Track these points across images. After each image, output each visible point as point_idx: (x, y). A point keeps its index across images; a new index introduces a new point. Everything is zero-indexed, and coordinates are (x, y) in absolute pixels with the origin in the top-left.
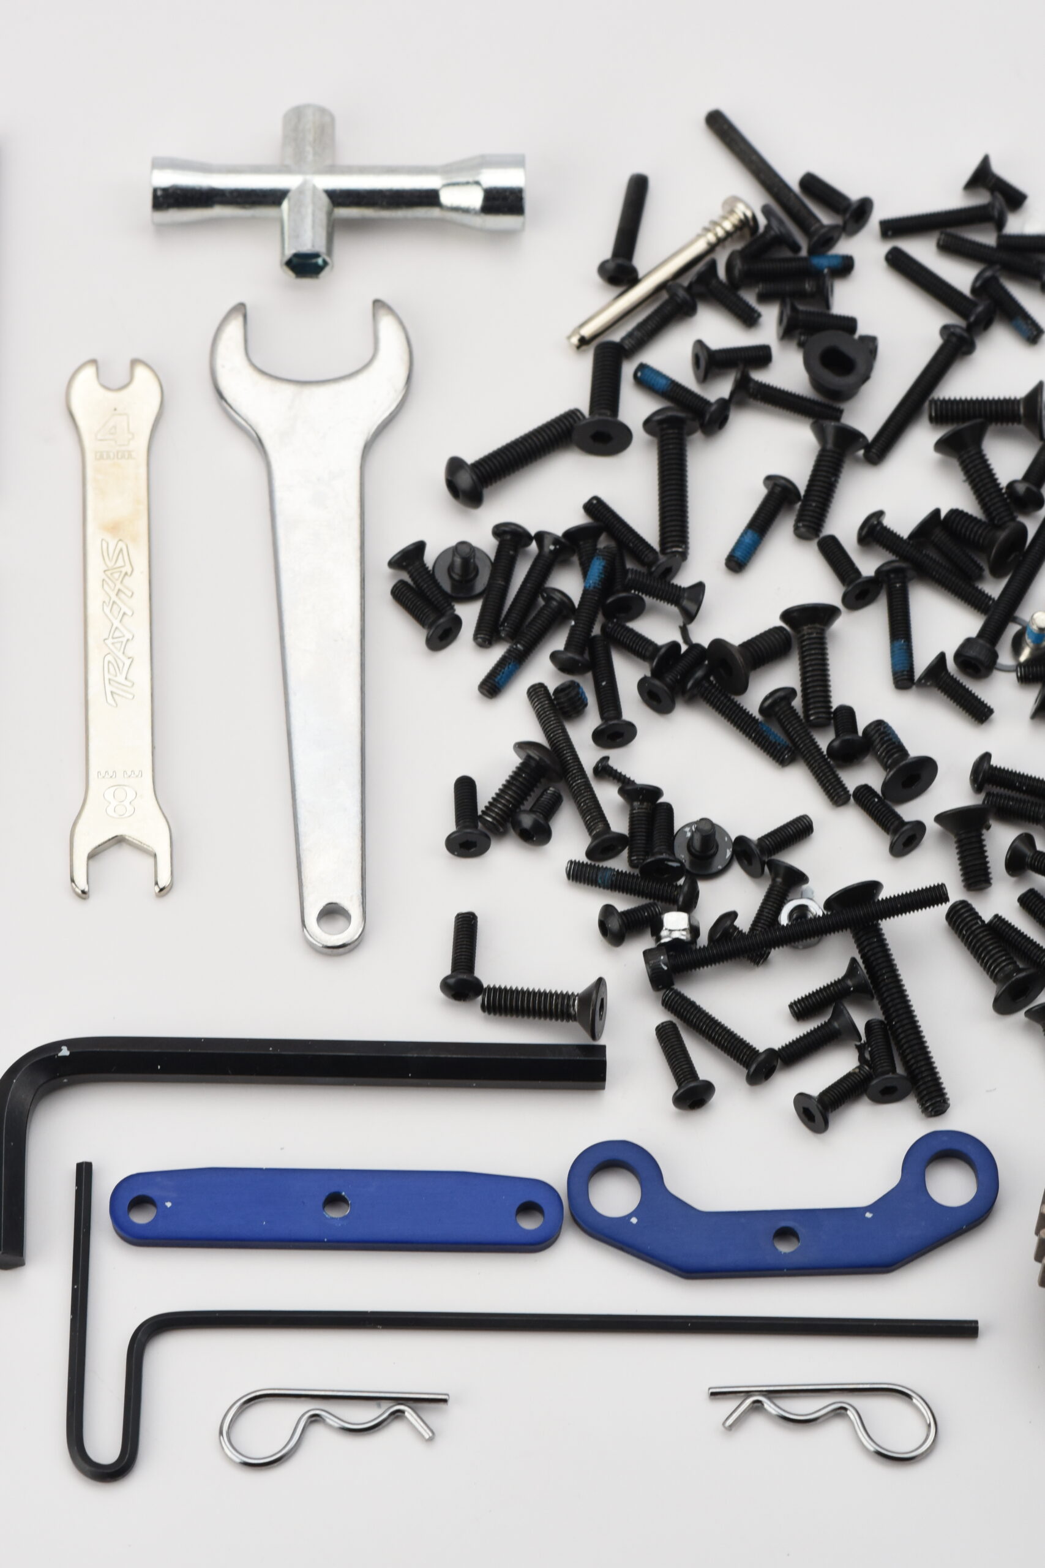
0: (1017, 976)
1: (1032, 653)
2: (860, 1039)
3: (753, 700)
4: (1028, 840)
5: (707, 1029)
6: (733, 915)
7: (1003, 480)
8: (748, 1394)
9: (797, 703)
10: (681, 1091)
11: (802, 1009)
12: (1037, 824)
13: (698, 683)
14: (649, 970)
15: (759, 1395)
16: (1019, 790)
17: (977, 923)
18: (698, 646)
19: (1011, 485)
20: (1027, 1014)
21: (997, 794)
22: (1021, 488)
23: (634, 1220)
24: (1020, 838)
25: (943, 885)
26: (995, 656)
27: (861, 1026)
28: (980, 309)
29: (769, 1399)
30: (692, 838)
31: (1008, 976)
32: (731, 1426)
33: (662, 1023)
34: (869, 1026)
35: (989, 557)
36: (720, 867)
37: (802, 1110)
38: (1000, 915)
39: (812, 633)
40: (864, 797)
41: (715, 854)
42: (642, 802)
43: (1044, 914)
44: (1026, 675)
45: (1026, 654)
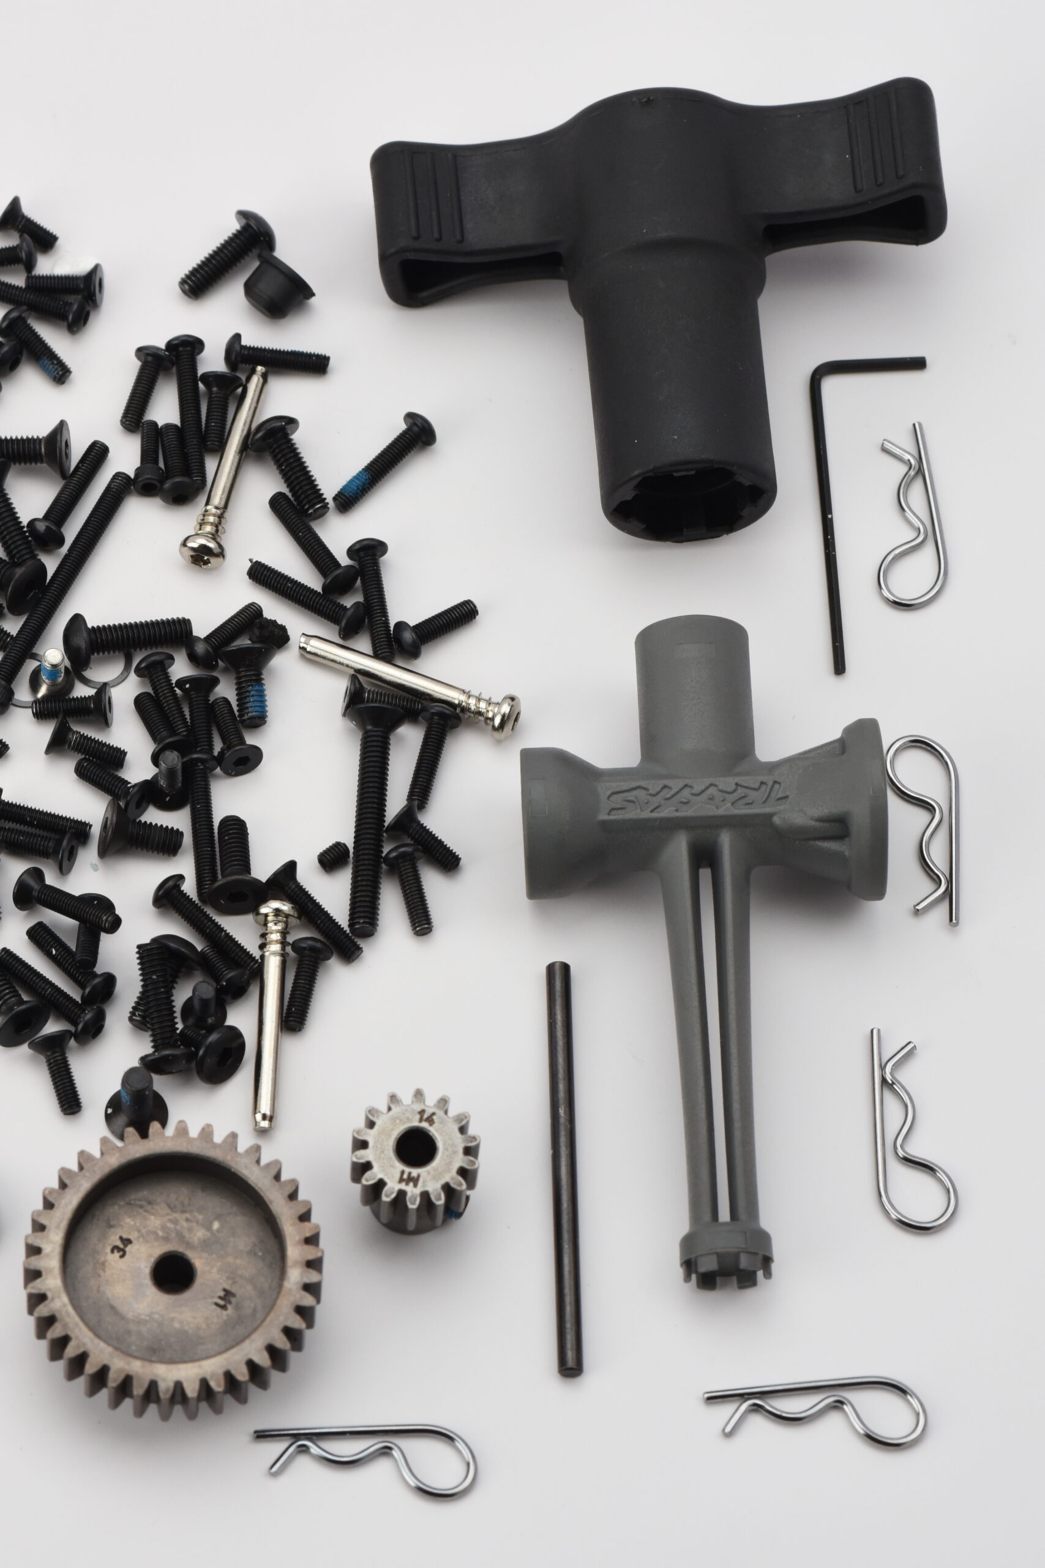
0: (17, 1009)
1: (48, 689)
4: (38, 874)
7: (25, 519)
12: (47, 859)
19: (32, 523)
20: (31, 1046)
21: (9, 828)
22: (41, 527)
24: (27, 872)
26: (11, 693)
28: (5, 349)
31: (11, 1009)
35: (6, 595)
38: (8, 948)
43: (52, 947)
44: (42, 712)
45: (43, 691)
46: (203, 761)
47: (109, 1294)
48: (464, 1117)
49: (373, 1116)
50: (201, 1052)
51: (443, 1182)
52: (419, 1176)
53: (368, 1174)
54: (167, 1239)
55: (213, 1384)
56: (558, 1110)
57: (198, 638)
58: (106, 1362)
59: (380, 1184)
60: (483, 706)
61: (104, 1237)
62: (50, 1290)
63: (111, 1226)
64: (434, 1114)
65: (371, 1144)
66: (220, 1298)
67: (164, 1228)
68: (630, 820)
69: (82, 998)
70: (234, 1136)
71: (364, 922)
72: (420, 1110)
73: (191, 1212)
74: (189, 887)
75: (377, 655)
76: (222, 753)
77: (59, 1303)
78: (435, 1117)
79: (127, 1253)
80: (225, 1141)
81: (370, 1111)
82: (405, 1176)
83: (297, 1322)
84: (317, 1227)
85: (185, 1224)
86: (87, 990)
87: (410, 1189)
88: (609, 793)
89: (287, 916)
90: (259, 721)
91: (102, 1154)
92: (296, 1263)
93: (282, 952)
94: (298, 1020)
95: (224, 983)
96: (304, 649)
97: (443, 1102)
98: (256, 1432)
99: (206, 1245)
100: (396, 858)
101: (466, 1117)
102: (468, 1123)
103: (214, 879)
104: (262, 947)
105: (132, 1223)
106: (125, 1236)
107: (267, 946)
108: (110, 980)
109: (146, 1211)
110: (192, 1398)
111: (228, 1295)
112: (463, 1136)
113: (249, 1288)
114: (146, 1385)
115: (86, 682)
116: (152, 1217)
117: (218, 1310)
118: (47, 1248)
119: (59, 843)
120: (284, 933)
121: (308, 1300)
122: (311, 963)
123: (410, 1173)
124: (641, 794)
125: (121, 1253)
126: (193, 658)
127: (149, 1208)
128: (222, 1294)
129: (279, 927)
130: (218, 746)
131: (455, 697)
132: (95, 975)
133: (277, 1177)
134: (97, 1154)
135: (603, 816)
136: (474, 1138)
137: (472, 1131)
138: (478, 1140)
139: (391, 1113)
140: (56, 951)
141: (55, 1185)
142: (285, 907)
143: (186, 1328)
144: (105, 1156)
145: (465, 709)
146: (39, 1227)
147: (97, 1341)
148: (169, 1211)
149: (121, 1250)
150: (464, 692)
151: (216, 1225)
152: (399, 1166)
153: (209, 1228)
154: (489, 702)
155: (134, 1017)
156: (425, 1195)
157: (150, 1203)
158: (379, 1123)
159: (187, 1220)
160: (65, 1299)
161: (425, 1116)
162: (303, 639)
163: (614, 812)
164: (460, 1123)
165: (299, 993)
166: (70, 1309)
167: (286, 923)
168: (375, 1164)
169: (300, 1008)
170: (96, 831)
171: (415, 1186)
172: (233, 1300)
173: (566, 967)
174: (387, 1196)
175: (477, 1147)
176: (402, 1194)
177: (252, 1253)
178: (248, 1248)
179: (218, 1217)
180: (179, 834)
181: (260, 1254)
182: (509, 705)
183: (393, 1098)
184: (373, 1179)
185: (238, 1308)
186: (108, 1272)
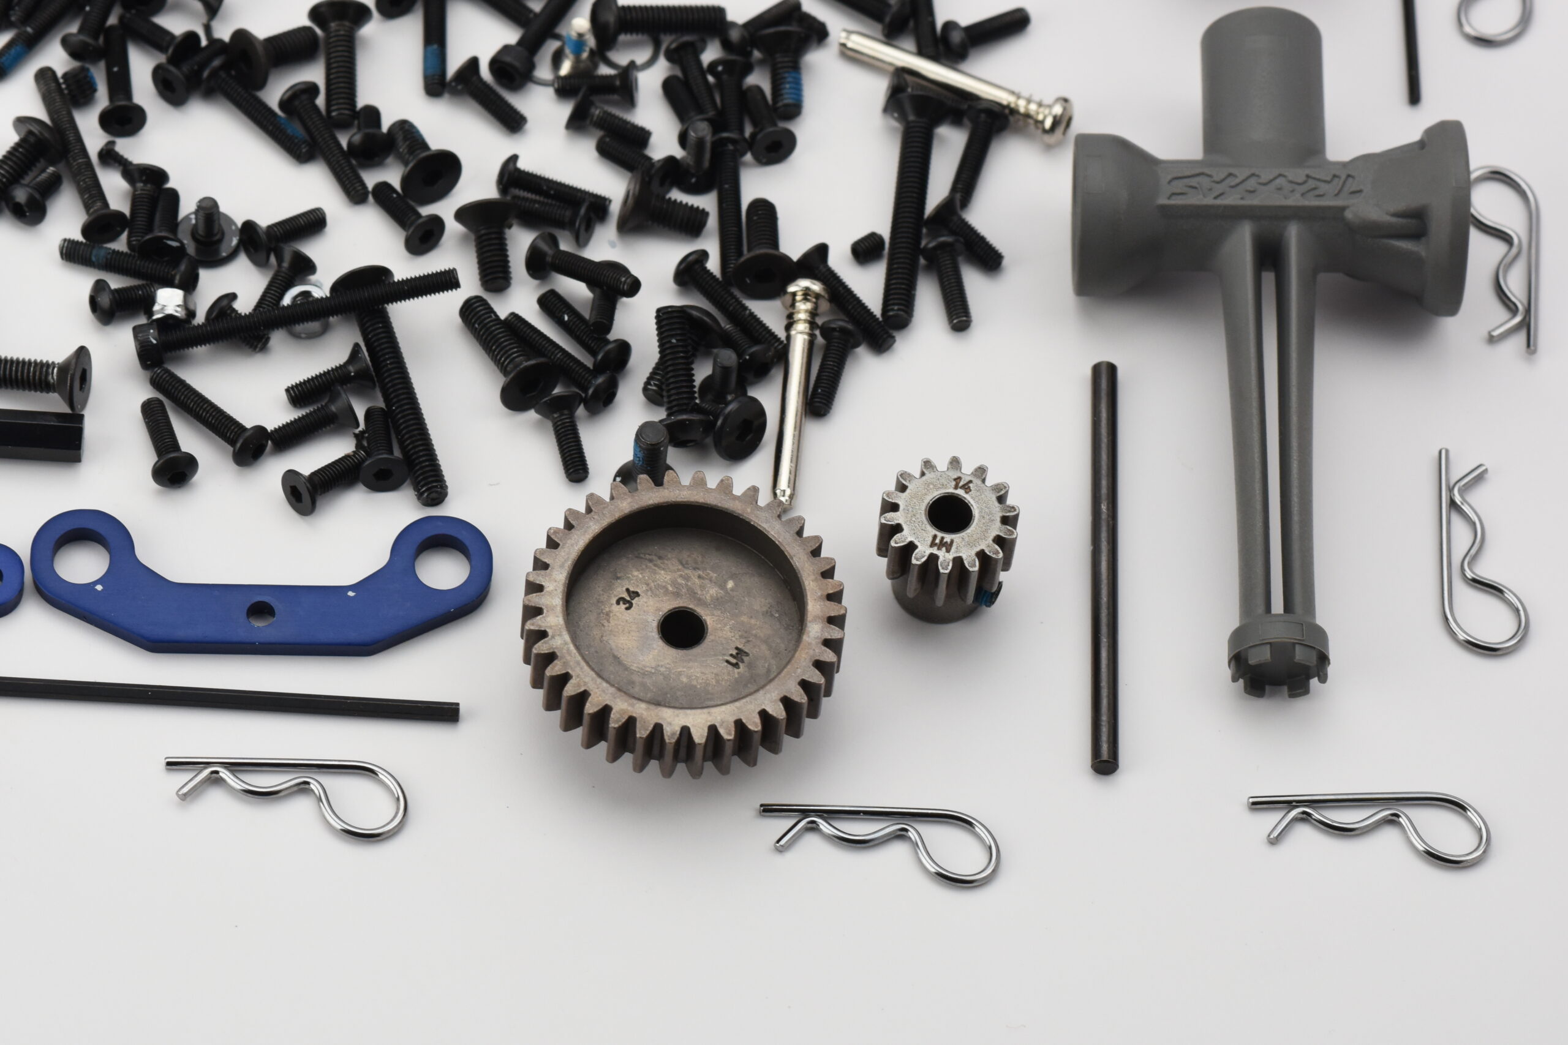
1: (571, 67)
2: (358, 425)
3: (273, 95)
4: (552, 241)
5: (195, 407)
6: (233, 297)
8: (208, 764)
9: (321, 101)
10: (161, 461)
11: (298, 395)
12: (563, 228)
13: (214, 73)
14: (138, 347)
15: (221, 767)
16: (546, 194)
17: (491, 317)
18: (220, 41)
20: (537, 408)
23: (99, 588)
24: (540, 239)
25: (454, 270)
26: (532, 67)
27: (360, 412)
29: (232, 772)
30: (196, 226)
31: (518, 366)
32: (185, 795)
33: (148, 400)
34: (369, 414)
36: (224, 254)
37: (289, 489)
38: (517, 314)
39: (339, 31)
40: (383, 195)
41: (220, 241)
42: (145, 182)
43: (564, 313)
44: (564, 89)
45: (566, 68)
46: (733, 141)
47: (613, 644)
48: (1002, 487)
49: (905, 480)
50: (719, 423)
51: (978, 549)
52: (952, 542)
53: (897, 537)
54: (677, 595)
55: (722, 731)
56: (1101, 506)
57: (733, 24)
58: (608, 702)
59: (911, 547)
60: (1033, 107)
61: (610, 587)
62: (551, 627)
63: (618, 578)
64: (970, 482)
65: (901, 508)
66: (731, 655)
67: (674, 583)
68: (1190, 206)
69: (594, 365)
70: (754, 490)
71: (899, 310)
72: (956, 477)
73: (705, 569)
74: (713, 265)
75: (921, 53)
76: (753, 136)
77: (559, 641)
78: (971, 485)
79: (634, 605)
80: (744, 494)
81: (901, 475)
82: (937, 541)
83: (816, 677)
84: (841, 584)
85: (697, 581)
86: (600, 357)
87: (942, 554)
88: (1169, 177)
89: (817, 296)
90: (794, 110)
91: (612, 498)
92: (816, 618)
93: (810, 332)
94: (824, 401)
95: (747, 357)
96: (844, 45)
97: (981, 472)
98: (762, 805)
99: (718, 603)
100: (935, 248)
101: (1005, 487)
102: (1007, 492)
103: (740, 254)
104: (788, 327)
105: (640, 576)
106: (632, 589)
107: (794, 326)
108: (624, 348)
109: (655, 565)
110: (699, 744)
111: (740, 653)
112: (1001, 506)
113: (764, 647)
114: (651, 728)
115: (611, 64)
116: (662, 572)
117: (730, 667)
118: (549, 586)
119: (576, 214)
120: (813, 314)
121: (829, 656)
122: (840, 346)
123: (943, 538)
124: (1204, 181)
125: (627, 605)
126: (726, 45)
127: (659, 562)
128: (734, 652)
129: (808, 306)
130: (748, 130)
131: (1004, 98)
132: (608, 342)
133: (800, 533)
134: (607, 497)
135: (1163, 201)
136: (1013, 508)
137: (1010, 501)
138: (1018, 511)
139: (924, 478)
140: (569, 317)
141: (560, 524)
142: (816, 287)
143: (694, 683)
144: (615, 501)
145: (1013, 111)
146: (540, 565)
147: (599, 680)
148: (680, 567)
149: (628, 601)
150: (1013, 93)
151: (730, 584)
152: (932, 531)
153: (722, 586)
154: (1040, 105)
155: (649, 387)
156: (958, 562)
157: (660, 558)
158: (911, 487)
159: (699, 577)
160: (567, 637)
161: (961, 484)
162: (844, 34)
163: (1174, 197)
164: (999, 492)
165: (827, 374)
166: (572, 647)
167: (816, 303)
168: (904, 526)
169: (827, 390)
170: (615, 208)
171: (948, 551)
172: (746, 659)
173: (1112, 369)
174: (917, 559)
175: (1016, 517)
176: (932, 558)
177: (768, 614)
178: (765, 609)
179: (732, 576)
180: (703, 215)
181: (777, 615)
182: (1062, 105)
183: (927, 464)
184: (903, 542)
185: (750, 666)
186: (613, 623)
